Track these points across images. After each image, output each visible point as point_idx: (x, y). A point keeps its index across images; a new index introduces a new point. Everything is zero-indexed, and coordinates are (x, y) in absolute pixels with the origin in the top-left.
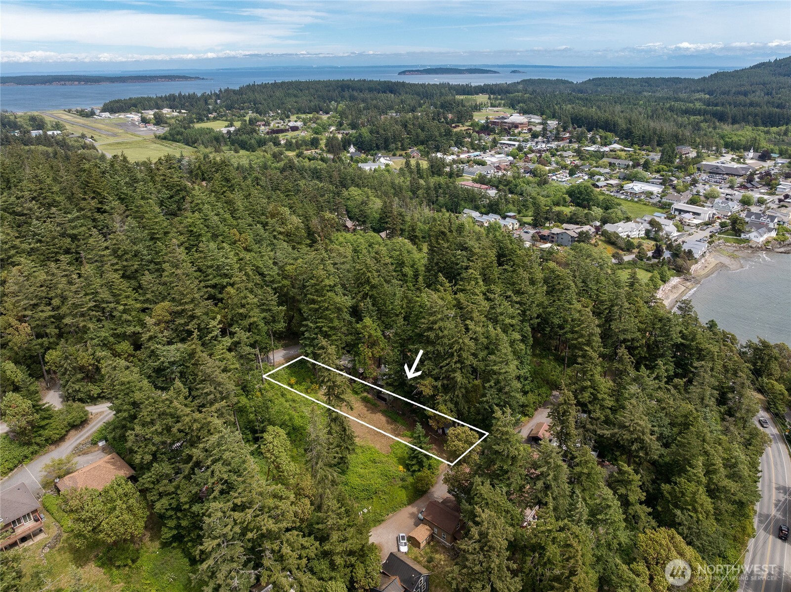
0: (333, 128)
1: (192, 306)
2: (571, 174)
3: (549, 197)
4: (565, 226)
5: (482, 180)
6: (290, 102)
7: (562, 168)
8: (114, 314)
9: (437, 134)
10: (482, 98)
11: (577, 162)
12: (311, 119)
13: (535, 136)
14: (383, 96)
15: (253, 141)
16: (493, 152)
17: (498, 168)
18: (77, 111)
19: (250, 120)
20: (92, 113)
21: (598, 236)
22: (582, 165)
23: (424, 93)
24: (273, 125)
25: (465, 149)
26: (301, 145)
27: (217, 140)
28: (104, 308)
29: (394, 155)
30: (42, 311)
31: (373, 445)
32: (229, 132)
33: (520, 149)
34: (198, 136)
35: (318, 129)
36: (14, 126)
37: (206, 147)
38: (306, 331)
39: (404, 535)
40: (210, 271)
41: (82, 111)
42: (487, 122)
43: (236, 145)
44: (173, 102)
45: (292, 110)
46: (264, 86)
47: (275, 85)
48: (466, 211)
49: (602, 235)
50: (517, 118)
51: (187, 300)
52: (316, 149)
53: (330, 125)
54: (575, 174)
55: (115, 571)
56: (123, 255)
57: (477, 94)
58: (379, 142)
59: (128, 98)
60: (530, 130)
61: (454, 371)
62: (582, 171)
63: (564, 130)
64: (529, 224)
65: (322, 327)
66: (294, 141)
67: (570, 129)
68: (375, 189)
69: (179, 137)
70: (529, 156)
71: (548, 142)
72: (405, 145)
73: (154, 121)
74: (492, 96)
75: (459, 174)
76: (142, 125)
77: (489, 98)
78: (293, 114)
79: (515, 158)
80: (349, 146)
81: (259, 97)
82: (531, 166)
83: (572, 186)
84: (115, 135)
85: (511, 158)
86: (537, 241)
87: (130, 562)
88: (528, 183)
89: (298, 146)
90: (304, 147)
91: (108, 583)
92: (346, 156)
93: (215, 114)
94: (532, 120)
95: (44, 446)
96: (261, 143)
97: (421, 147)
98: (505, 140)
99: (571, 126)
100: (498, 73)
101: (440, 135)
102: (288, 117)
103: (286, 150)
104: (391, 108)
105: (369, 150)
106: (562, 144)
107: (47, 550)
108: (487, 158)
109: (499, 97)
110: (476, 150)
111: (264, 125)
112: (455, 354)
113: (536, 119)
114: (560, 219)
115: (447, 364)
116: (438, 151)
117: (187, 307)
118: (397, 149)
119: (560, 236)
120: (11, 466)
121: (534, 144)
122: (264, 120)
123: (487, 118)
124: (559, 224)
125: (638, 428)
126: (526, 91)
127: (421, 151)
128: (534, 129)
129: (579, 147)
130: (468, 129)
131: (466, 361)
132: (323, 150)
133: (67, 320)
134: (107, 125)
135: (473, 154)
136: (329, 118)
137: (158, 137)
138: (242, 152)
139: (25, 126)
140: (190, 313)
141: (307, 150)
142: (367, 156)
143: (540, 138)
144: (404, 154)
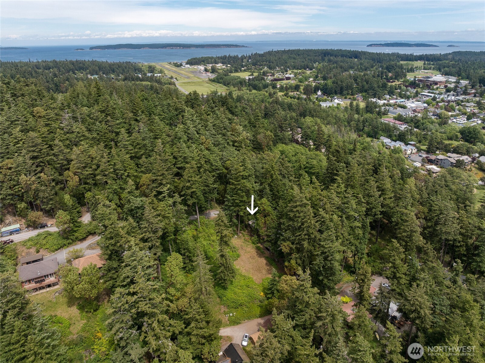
0: (311, 79)
1: (161, 177)
2: (468, 119)
3: (445, 133)
4: (449, 154)
5: (399, 118)
6: (291, 62)
7: (463, 114)
8: (123, 177)
9: (376, 86)
10: (420, 63)
11: (476, 111)
12: (300, 73)
13: (448, 90)
14: (349, 60)
15: (261, 85)
16: (414, 100)
17: (415, 111)
18: (174, 63)
19: (263, 72)
20: (181, 65)
21: (473, 164)
22: (479, 113)
23: (378, 59)
24: (277, 76)
25: (395, 97)
26: (289, 89)
27: (242, 83)
28: (118, 173)
29: (346, 98)
30: (87, 171)
31: (252, 276)
32: (249, 79)
33: (434, 99)
34: (231, 80)
35: (301, 79)
36: (140, 70)
37: (234, 87)
38: (227, 201)
39: (248, 335)
40: (180, 159)
41: (176, 63)
42: (415, 80)
43: (251, 87)
44: (224, 60)
45: (290, 67)
46: (278, 52)
47: (284, 52)
48: (382, 138)
49: (477, 164)
50: (439, 77)
51: (159, 174)
52: (298, 91)
53: (310, 77)
54: (472, 119)
55: (84, 314)
56: (136, 146)
57: (417, 61)
58: (337, 89)
59: (201, 57)
60: (446, 87)
61: (304, 240)
62: (478, 117)
63: (472, 88)
64: (424, 151)
65: (236, 200)
66: (285, 86)
67: (478, 87)
68: (323, 119)
69: (221, 80)
70: (440, 104)
71: (457, 95)
72: (354, 92)
73: (211, 71)
74: (426, 62)
75: (385, 113)
76: (204, 72)
77: (424, 64)
78: (290, 69)
79: (429, 105)
80: (318, 91)
81: (272, 58)
82: (438, 111)
83: (464, 127)
84: (188, 78)
85: (426, 105)
86: (425, 163)
87: (92, 311)
88: (432, 122)
89: (287, 89)
90: (290, 90)
91: (79, 319)
92: (313, 97)
93: (245, 68)
94: (450, 80)
95: (75, 241)
96: (266, 86)
97: (364, 94)
98: (426, 92)
99: (478, 85)
100: (438, 46)
101: (378, 87)
102: (287, 71)
103: (279, 91)
104: (352, 68)
105: (330, 94)
106: (467, 97)
107: (57, 294)
108: (409, 104)
109: (432, 63)
110: (402, 98)
111: (271, 76)
112: (305, 229)
113: (453, 79)
114: (447, 150)
115: (300, 235)
116: (374, 97)
117: (158, 178)
118: (348, 94)
119: (443, 161)
120: (56, 248)
121: (446, 96)
122: (271, 73)
123: (415, 77)
124: (445, 153)
125: (417, 303)
126: (453, 59)
127: (363, 96)
128: (449, 85)
129: (479, 100)
130: (401, 84)
131: (311, 235)
132: (301, 93)
133: (98, 177)
134: (186, 72)
135: (400, 101)
136: (311, 73)
137: (210, 80)
138: (254, 91)
139: (145, 71)
140: (159, 181)
141: (292, 92)
142: (328, 97)
143: (452, 92)
144: (352, 98)
